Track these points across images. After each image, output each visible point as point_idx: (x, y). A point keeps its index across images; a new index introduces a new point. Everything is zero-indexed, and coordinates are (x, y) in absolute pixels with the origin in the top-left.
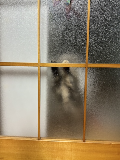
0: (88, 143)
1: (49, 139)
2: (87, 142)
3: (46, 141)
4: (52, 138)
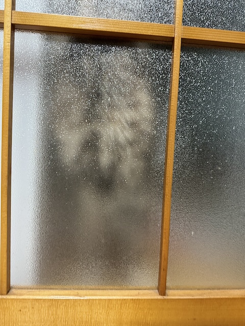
0: (176, 297)
1: (42, 292)
3: (31, 297)
4: (52, 287)
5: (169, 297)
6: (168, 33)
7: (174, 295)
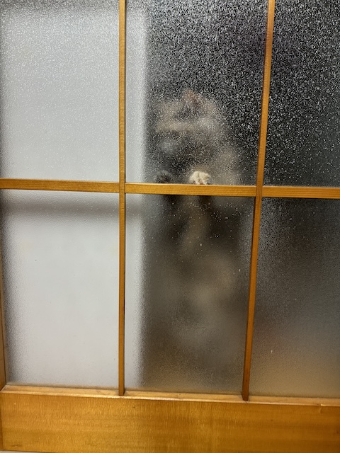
0: (257, 403)
1: (149, 394)
2: (254, 400)
3: (142, 398)
5: (251, 402)
6: (251, 194)
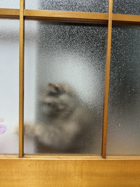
6: (105, 18)
7: (110, 158)
